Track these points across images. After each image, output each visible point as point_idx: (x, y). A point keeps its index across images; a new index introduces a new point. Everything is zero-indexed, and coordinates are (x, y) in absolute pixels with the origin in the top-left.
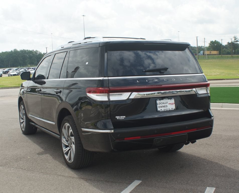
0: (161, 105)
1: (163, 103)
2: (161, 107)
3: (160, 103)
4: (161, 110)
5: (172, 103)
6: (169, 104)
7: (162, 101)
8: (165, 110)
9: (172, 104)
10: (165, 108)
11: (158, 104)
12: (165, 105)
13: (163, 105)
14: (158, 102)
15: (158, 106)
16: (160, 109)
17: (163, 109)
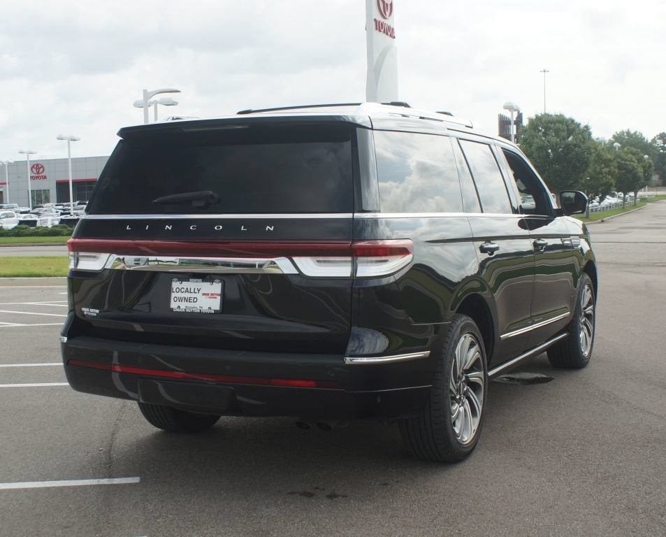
0: (180, 295)
1: (187, 291)
2: (180, 300)
3: (180, 290)
4: (179, 307)
5: (212, 294)
6: (204, 294)
7: (185, 285)
8: (187, 310)
9: (213, 296)
10: (189, 304)
11: (174, 290)
12: (193, 295)
13: (187, 295)
14: (176, 285)
15: (173, 295)
16: (178, 303)
17: (183, 306)
